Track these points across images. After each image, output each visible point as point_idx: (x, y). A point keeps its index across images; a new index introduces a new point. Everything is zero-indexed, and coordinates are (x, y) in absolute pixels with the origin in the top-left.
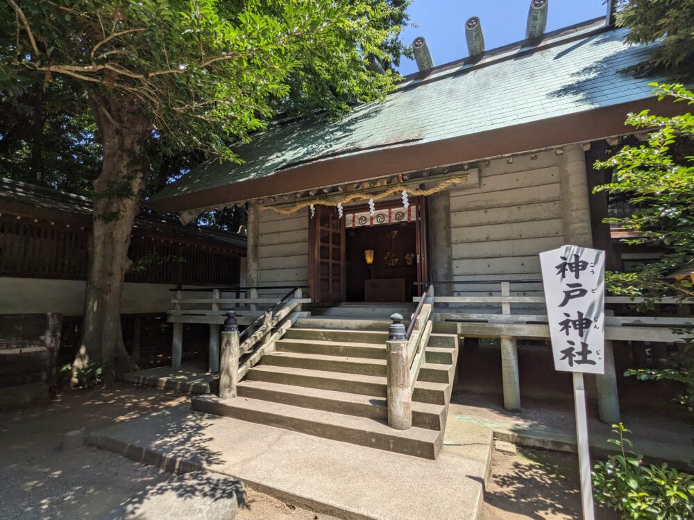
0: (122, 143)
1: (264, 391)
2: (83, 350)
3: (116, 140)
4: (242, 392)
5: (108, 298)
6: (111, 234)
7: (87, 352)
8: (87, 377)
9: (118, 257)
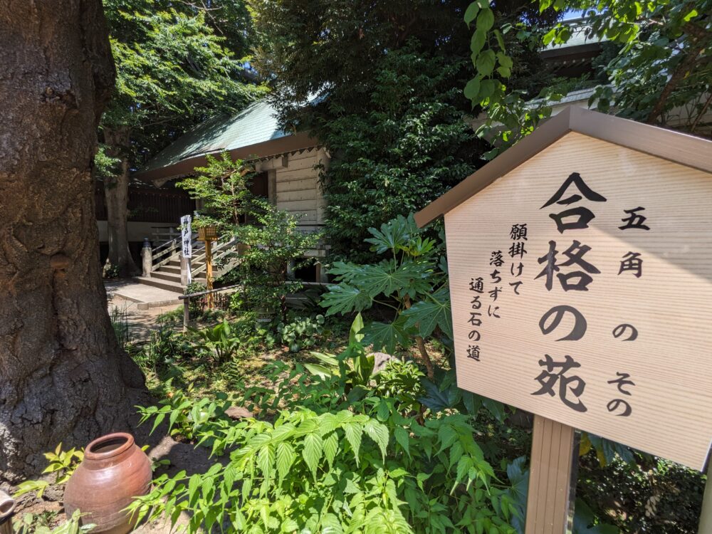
0: (114, 140)
1: (163, 276)
2: (108, 260)
3: (111, 138)
4: (152, 275)
5: (118, 231)
6: (115, 196)
7: (110, 261)
8: (109, 273)
9: (120, 209)
